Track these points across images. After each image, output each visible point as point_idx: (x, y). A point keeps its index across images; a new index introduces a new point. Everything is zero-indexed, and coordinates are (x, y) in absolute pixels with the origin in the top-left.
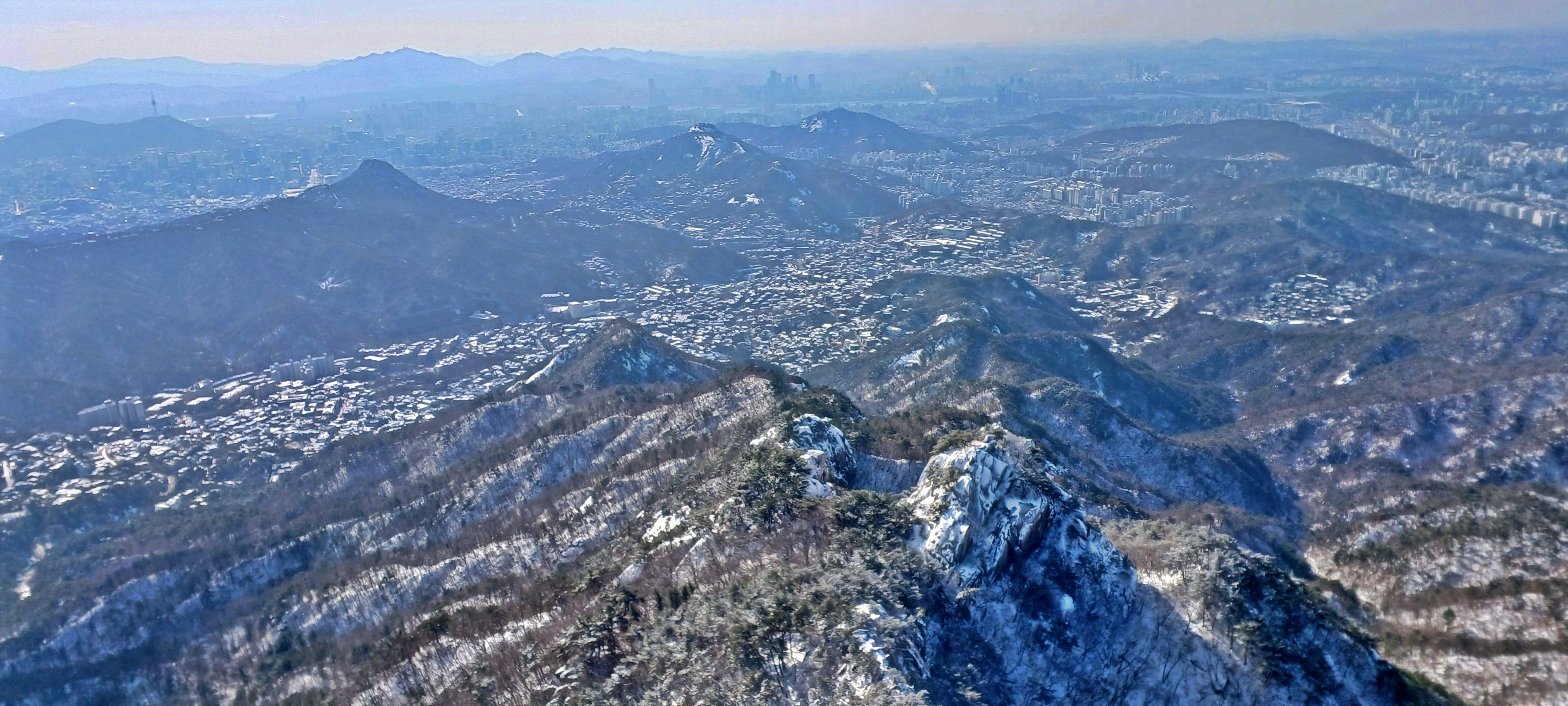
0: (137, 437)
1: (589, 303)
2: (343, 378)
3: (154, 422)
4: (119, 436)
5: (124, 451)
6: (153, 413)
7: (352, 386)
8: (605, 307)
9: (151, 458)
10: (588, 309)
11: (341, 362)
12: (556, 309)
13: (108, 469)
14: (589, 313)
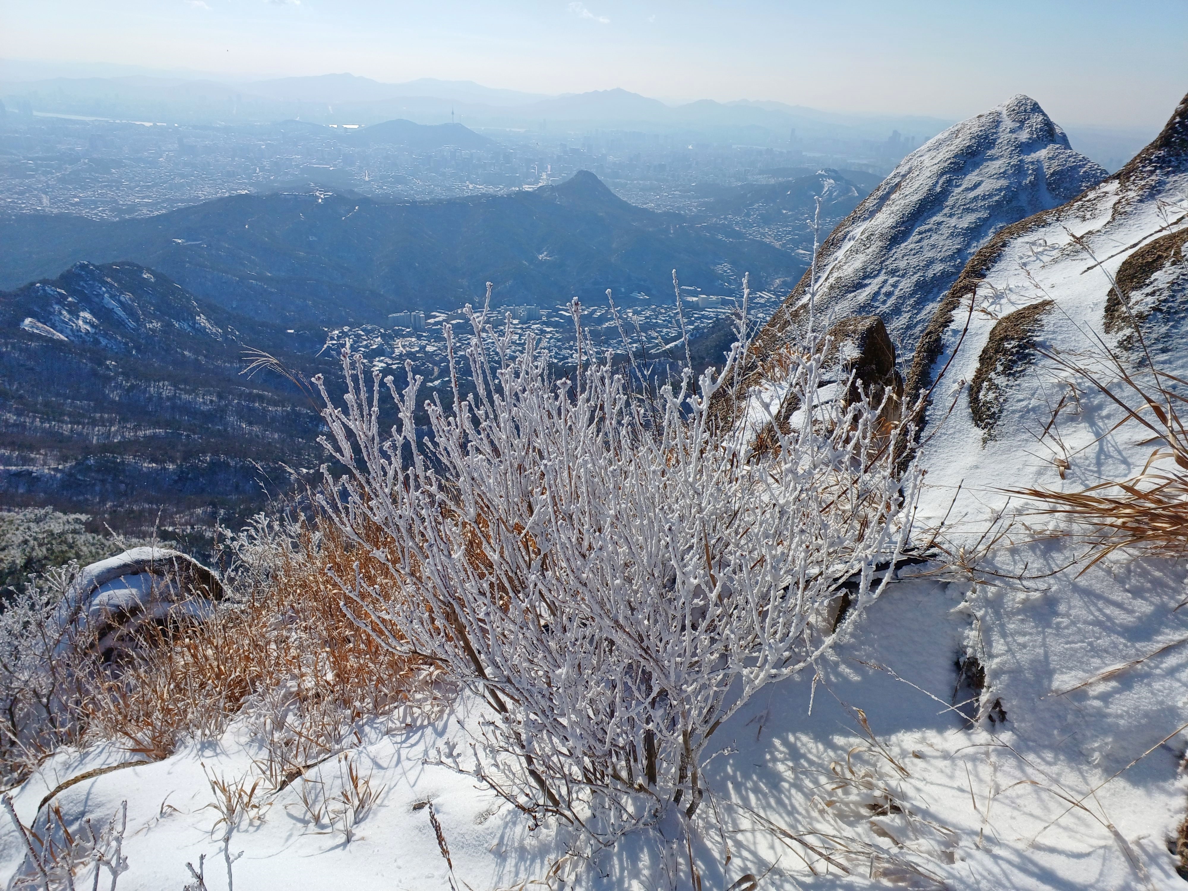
0: (419, 338)
1: (714, 298)
2: (544, 323)
3: (429, 330)
4: (410, 335)
5: (411, 345)
6: (430, 324)
7: (548, 330)
8: (724, 303)
9: (426, 353)
10: (713, 303)
11: (544, 312)
12: (690, 299)
13: (401, 355)
14: (713, 305)
